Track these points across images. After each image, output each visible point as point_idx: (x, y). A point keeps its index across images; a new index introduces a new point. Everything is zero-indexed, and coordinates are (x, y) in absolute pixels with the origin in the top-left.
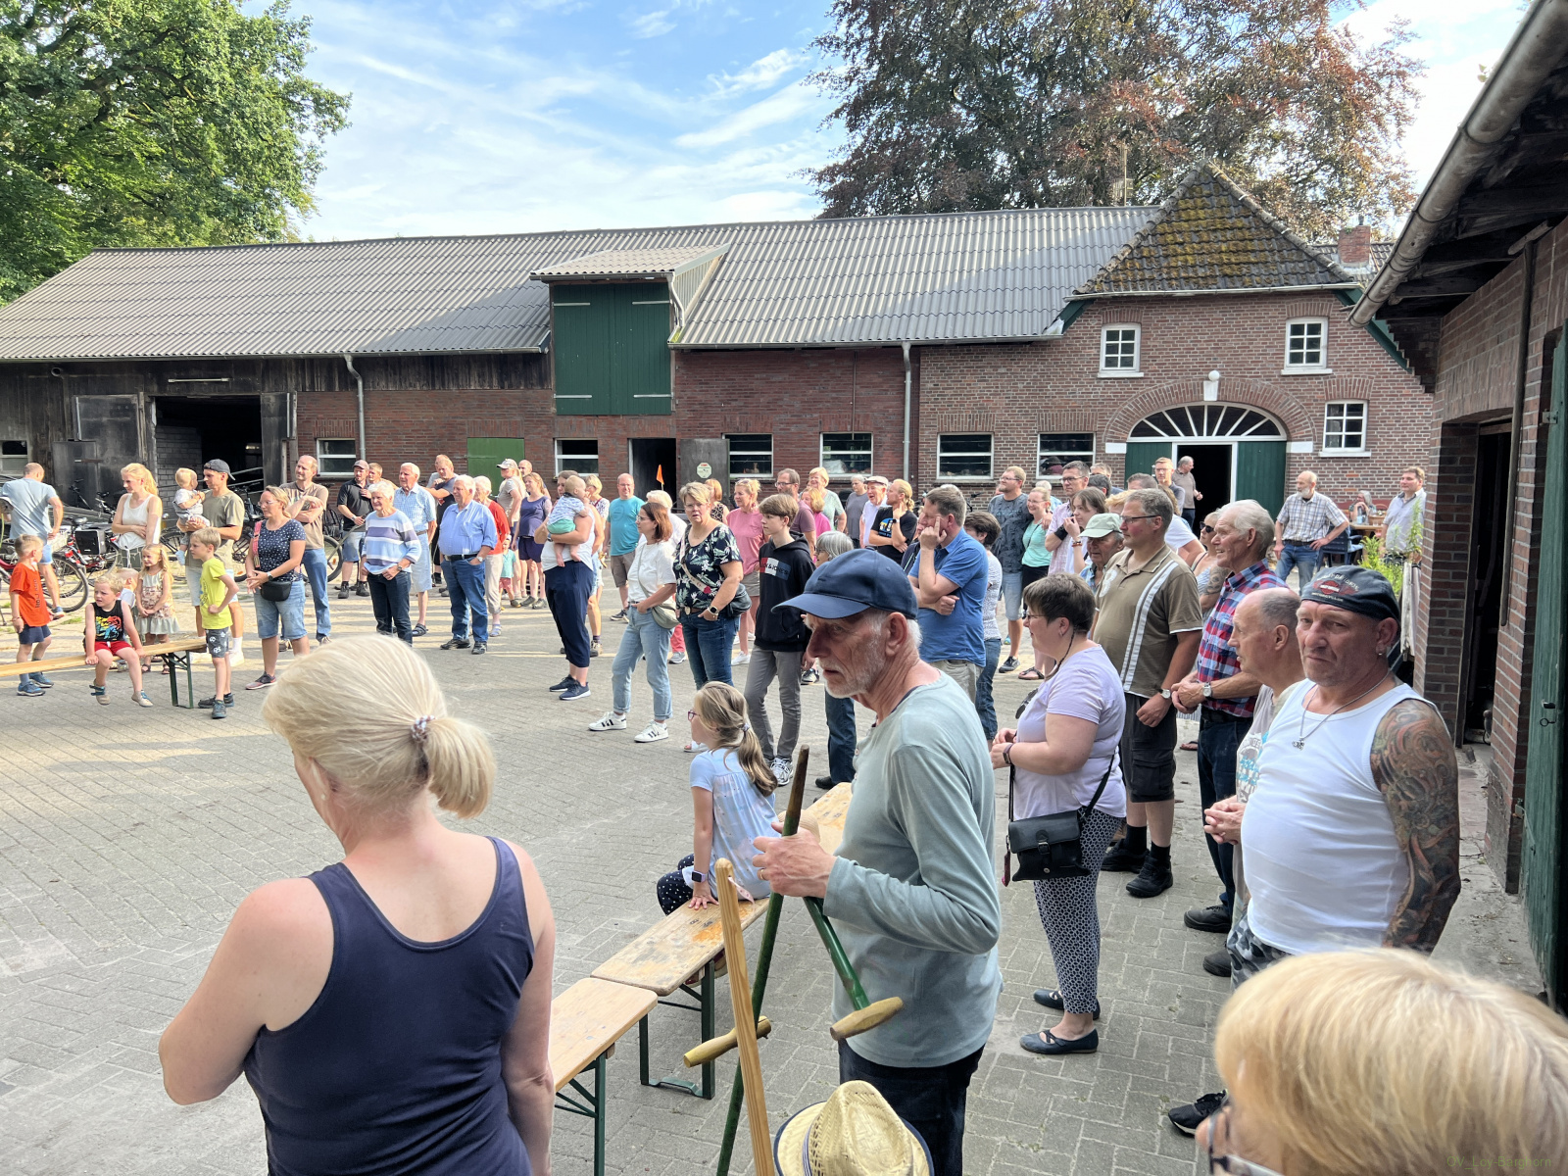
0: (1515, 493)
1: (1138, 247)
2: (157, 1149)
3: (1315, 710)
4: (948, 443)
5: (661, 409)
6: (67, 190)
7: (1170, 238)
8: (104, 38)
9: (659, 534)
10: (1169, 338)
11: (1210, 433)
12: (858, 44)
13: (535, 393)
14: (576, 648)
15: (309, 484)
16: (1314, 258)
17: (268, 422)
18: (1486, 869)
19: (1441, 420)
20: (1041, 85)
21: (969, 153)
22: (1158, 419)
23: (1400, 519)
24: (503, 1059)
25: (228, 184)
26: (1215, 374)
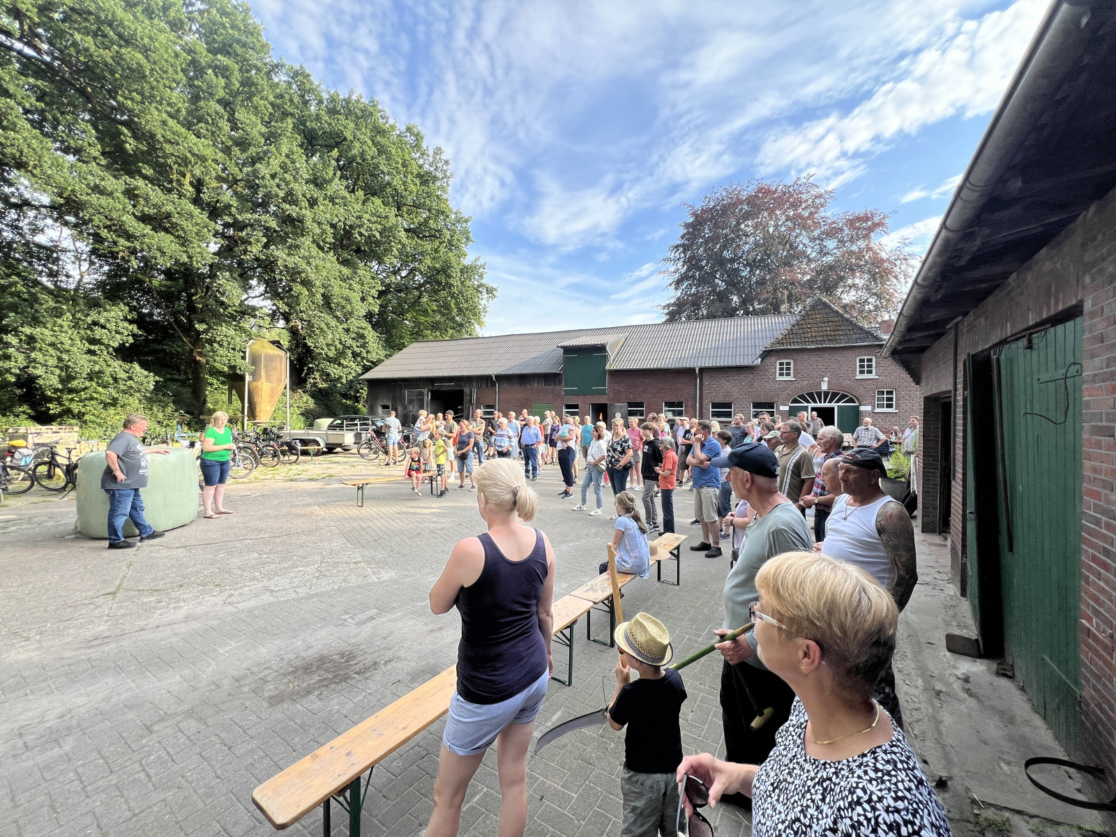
0: (955, 425)
1: (792, 330)
2: (421, 644)
3: (851, 505)
4: (715, 405)
5: (603, 393)
6: (407, 322)
7: (805, 326)
8: (421, 273)
9: (599, 437)
10: (806, 365)
11: (825, 402)
12: (678, 260)
13: (558, 387)
14: (568, 480)
15: (479, 419)
16: (869, 332)
17: (466, 398)
18: (951, 586)
19: (923, 396)
20: (751, 271)
21: (723, 297)
22: (802, 397)
23: (910, 438)
24: (537, 605)
25: (457, 318)
26: (826, 379)
